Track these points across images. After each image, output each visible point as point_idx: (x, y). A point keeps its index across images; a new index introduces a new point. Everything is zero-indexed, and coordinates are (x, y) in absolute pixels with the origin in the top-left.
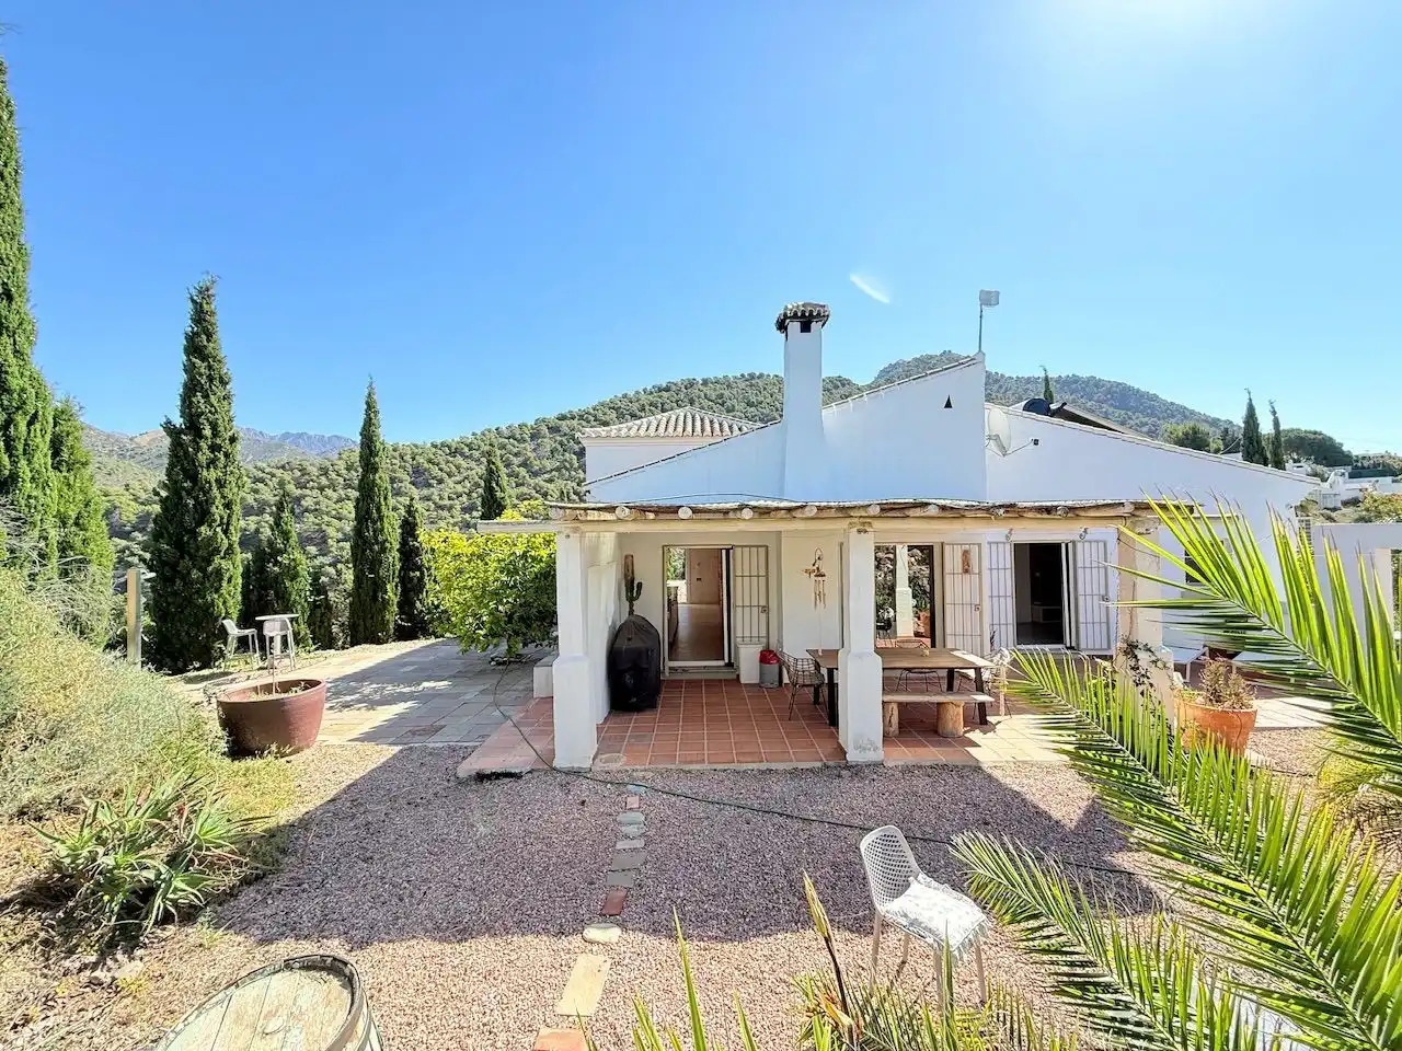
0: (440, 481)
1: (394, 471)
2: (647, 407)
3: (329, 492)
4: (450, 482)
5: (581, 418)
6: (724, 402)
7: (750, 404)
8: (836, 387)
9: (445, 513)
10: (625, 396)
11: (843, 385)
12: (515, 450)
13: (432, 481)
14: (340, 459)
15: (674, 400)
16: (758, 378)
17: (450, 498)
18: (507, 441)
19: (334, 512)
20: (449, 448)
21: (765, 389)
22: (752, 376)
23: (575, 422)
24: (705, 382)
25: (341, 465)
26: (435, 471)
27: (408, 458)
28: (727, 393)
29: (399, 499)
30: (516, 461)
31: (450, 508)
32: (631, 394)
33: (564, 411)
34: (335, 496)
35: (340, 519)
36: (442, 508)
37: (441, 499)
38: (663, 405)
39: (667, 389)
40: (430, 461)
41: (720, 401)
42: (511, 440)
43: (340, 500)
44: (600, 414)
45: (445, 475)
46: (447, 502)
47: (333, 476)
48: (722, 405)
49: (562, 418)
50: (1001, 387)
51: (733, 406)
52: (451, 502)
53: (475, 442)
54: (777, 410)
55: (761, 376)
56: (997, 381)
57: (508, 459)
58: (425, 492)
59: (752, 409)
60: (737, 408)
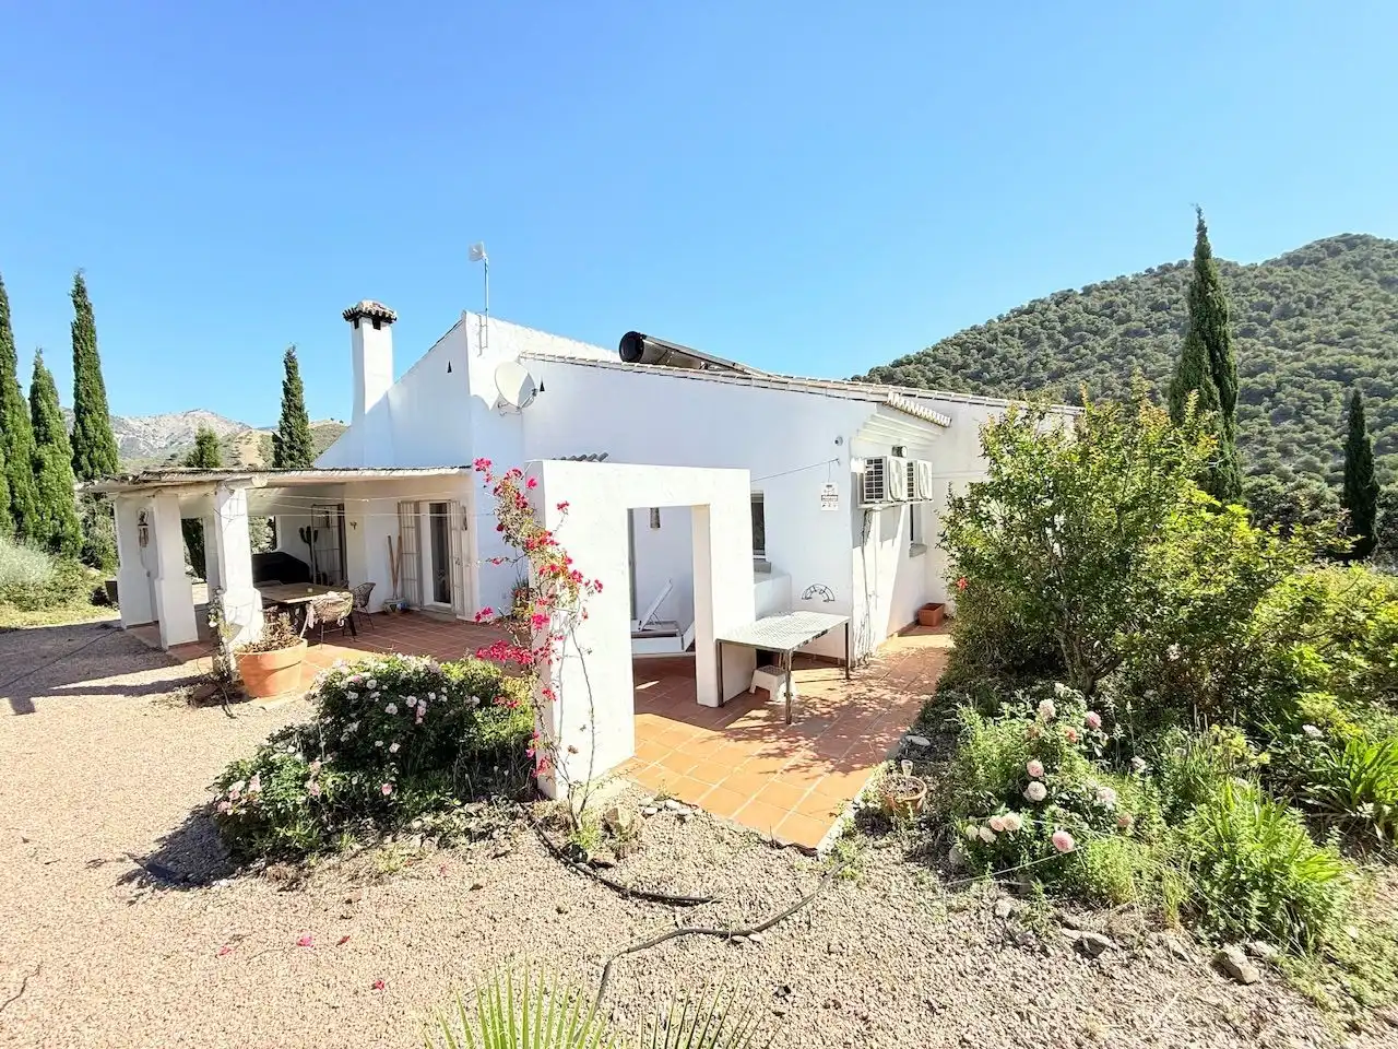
2: (1000, 336)
5: (919, 361)
7: (1157, 307)
10: (974, 328)
15: (1037, 321)
16: (1177, 268)
22: (1165, 269)
23: (911, 367)
24: (1087, 291)
32: (981, 324)
33: (900, 357)
38: (1021, 330)
39: (1030, 311)
41: (1108, 312)
44: (940, 353)
48: (1111, 317)
49: (898, 364)
51: (1128, 315)
59: (1159, 314)
60: (1134, 316)
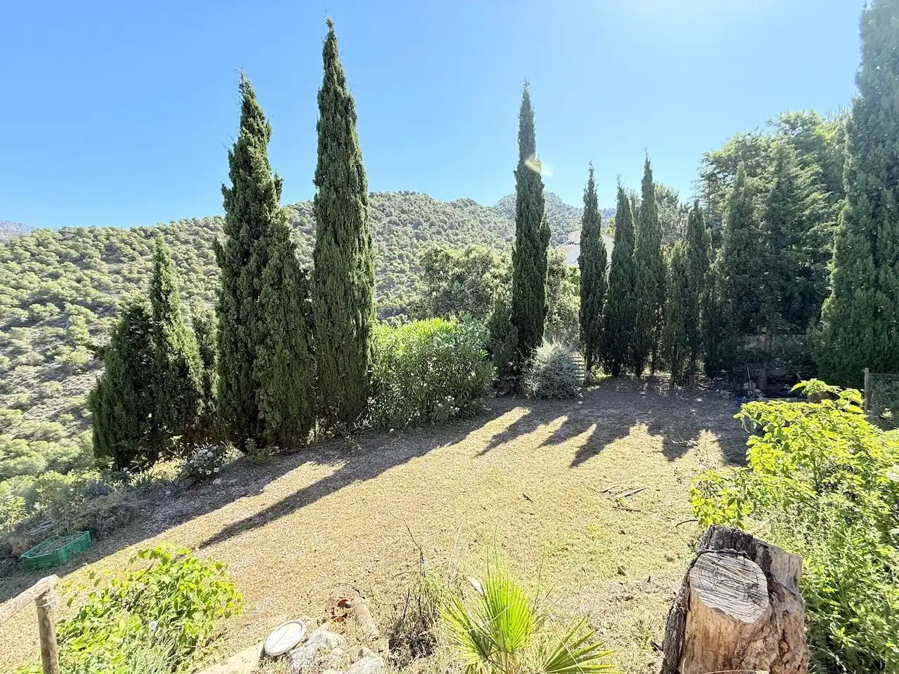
0: (133, 259)
1: (86, 248)
3: (13, 265)
4: (141, 259)
6: (384, 209)
8: (467, 206)
9: (132, 285)
11: (471, 205)
12: (207, 236)
13: (123, 258)
14: (32, 236)
17: (139, 272)
18: (201, 229)
19: (13, 282)
20: (145, 231)
21: (415, 203)
25: (31, 243)
26: (128, 250)
27: (102, 238)
28: (387, 204)
29: (86, 271)
30: (206, 244)
31: (139, 280)
34: (18, 268)
35: (17, 288)
36: (130, 280)
37: (131, 273)
40: (123, 241)
42: (205, 229)
43: (23, 271)
45: (136, 254)
46: (135, 276)
47: (21, 251)
50: (570, 213)
52: (140, 275)
53: (171, 228)
54: (423, 217)
55: (413, 193)
56: (568, 209)
57: (199, 242)
58: (114, 267)
